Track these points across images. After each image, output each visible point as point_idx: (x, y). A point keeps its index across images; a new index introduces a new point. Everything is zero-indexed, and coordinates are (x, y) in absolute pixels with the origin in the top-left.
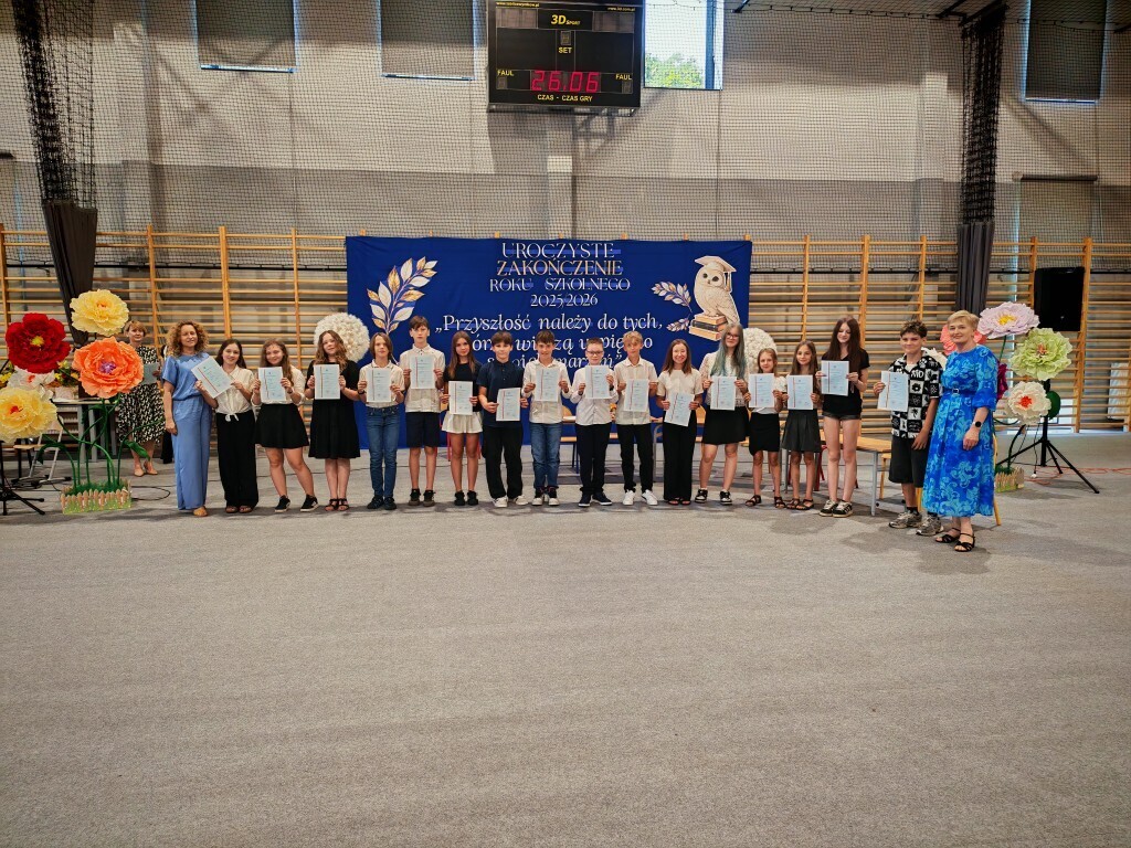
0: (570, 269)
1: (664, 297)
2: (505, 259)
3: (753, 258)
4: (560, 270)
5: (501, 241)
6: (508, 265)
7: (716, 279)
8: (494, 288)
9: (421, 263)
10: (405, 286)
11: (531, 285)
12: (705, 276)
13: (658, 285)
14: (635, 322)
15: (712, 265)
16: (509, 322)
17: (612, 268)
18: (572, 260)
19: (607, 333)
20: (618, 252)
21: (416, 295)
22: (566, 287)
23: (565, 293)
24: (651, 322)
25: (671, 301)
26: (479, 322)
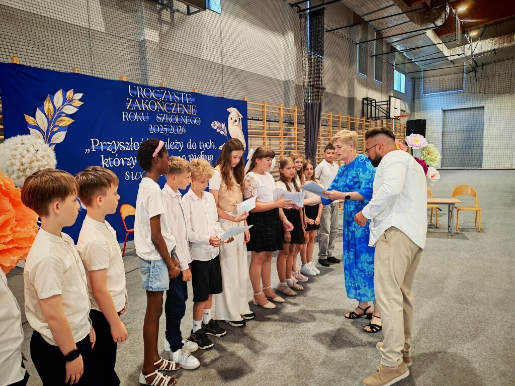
0: (169, 108)
1: (216, 130)
2: (130, 97)
3: (248, 111)
4: (164, 108)
5: (127, 83)
6: (133, 102)
7: (236, 121)
8: (125, 118)
9: (70, 93)
10: (58, 113)
11: (148, 118)
12: (232, 119)
13: (213, 122)
14: (204, 144)
15: (234, 113)
16: (136, 144)
17: (191, 111)
18: (170, 102)
19: (192, 152)
20: (194, 100)
21: (67, 121)
22: (168, 121)
23: (168, 125)
24: (212, 146)
25: (219, 133)
26: (117, 144)
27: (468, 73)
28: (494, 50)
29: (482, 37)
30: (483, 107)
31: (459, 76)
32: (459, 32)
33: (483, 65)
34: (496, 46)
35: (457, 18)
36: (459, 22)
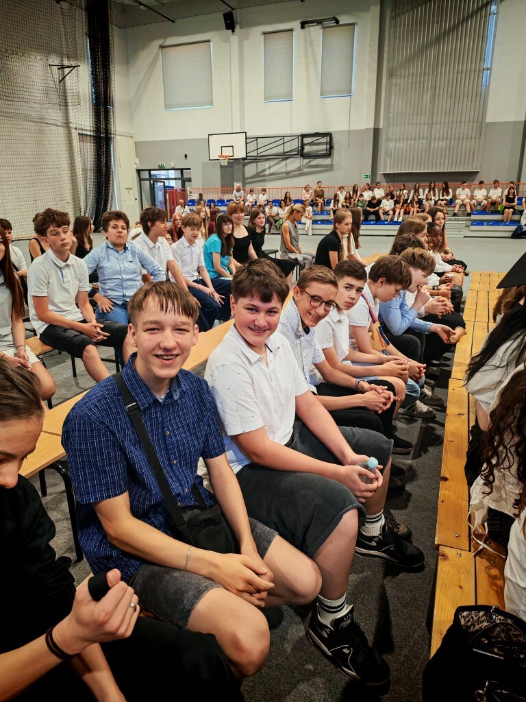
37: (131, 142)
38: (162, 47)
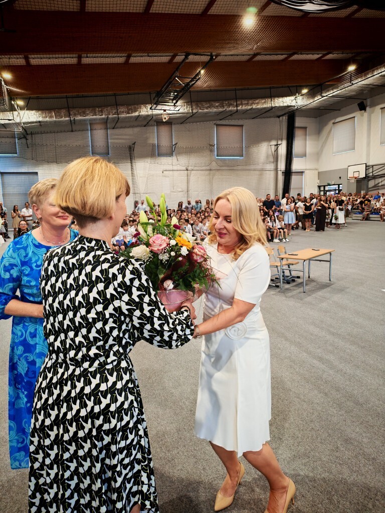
27: (19, 139)
28: (40, 122)
29: (29, 107)
30: (36, 173)
31: (11, 140)
32: (6, 98)
33: (32, 134)
34: (41, 119)
35: (3, 83)
36: (5, 88)
37: (316, 172)
38: (334, 123)
